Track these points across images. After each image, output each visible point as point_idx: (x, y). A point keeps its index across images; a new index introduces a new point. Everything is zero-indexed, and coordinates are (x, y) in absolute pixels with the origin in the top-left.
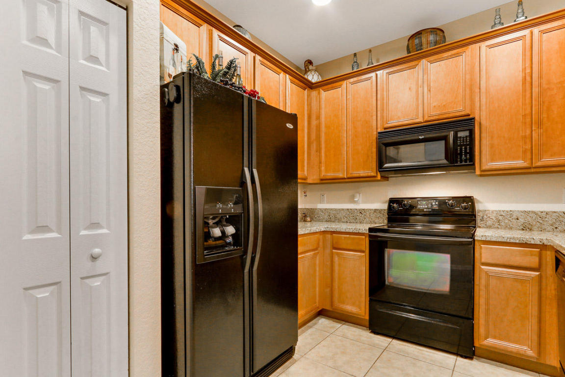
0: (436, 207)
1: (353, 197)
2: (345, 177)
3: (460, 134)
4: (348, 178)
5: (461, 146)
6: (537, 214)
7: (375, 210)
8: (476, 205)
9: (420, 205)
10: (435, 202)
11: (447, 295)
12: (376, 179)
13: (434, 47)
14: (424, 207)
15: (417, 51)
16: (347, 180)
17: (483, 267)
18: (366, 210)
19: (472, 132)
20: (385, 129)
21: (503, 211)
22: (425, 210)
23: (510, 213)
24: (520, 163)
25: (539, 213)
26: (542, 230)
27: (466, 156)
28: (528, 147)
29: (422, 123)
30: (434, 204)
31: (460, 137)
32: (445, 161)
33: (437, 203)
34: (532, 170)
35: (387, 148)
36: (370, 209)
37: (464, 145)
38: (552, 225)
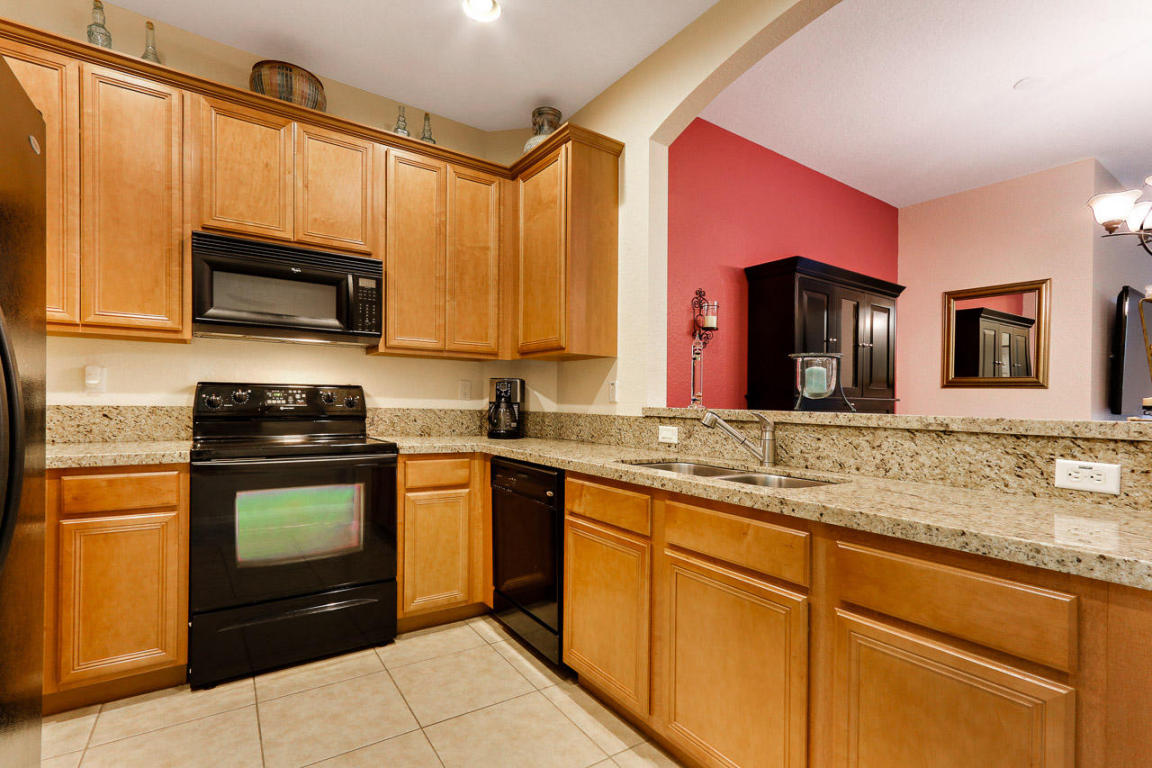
0: (301, 404)
1: (83, 374)
2: (77, 321)
3: (363, 283)
4: (84, 325)
5: (364, 303)
6: (435, 413)
7: (154, 410)
8: (367, 399)
9: (271, 398)
10: (301, 394)
11: (358, 553)
12: (179, 336)
13: (310, 110)
14: (279, 402)
15: (280, 98)
16: (80, 330)
17: (409, 495)
18: (126, 408)
19: (379, 283)
20: (203, 228)
21: (399, 409)
22: (282, 408)
23: (406, 412)
24: (429, 342)
25: (438, 413)
26: (441, 435)
27: (370, 321)
28: (442, 322)
29: (290, 242)
30: (298, 396)
31: (363, 288)
32: (334, 322)
33: (304, 396)
34: (445, 354)
35: (216, 273)
36: (137, 408)
37: (368, 302)
38: (450, 428)
